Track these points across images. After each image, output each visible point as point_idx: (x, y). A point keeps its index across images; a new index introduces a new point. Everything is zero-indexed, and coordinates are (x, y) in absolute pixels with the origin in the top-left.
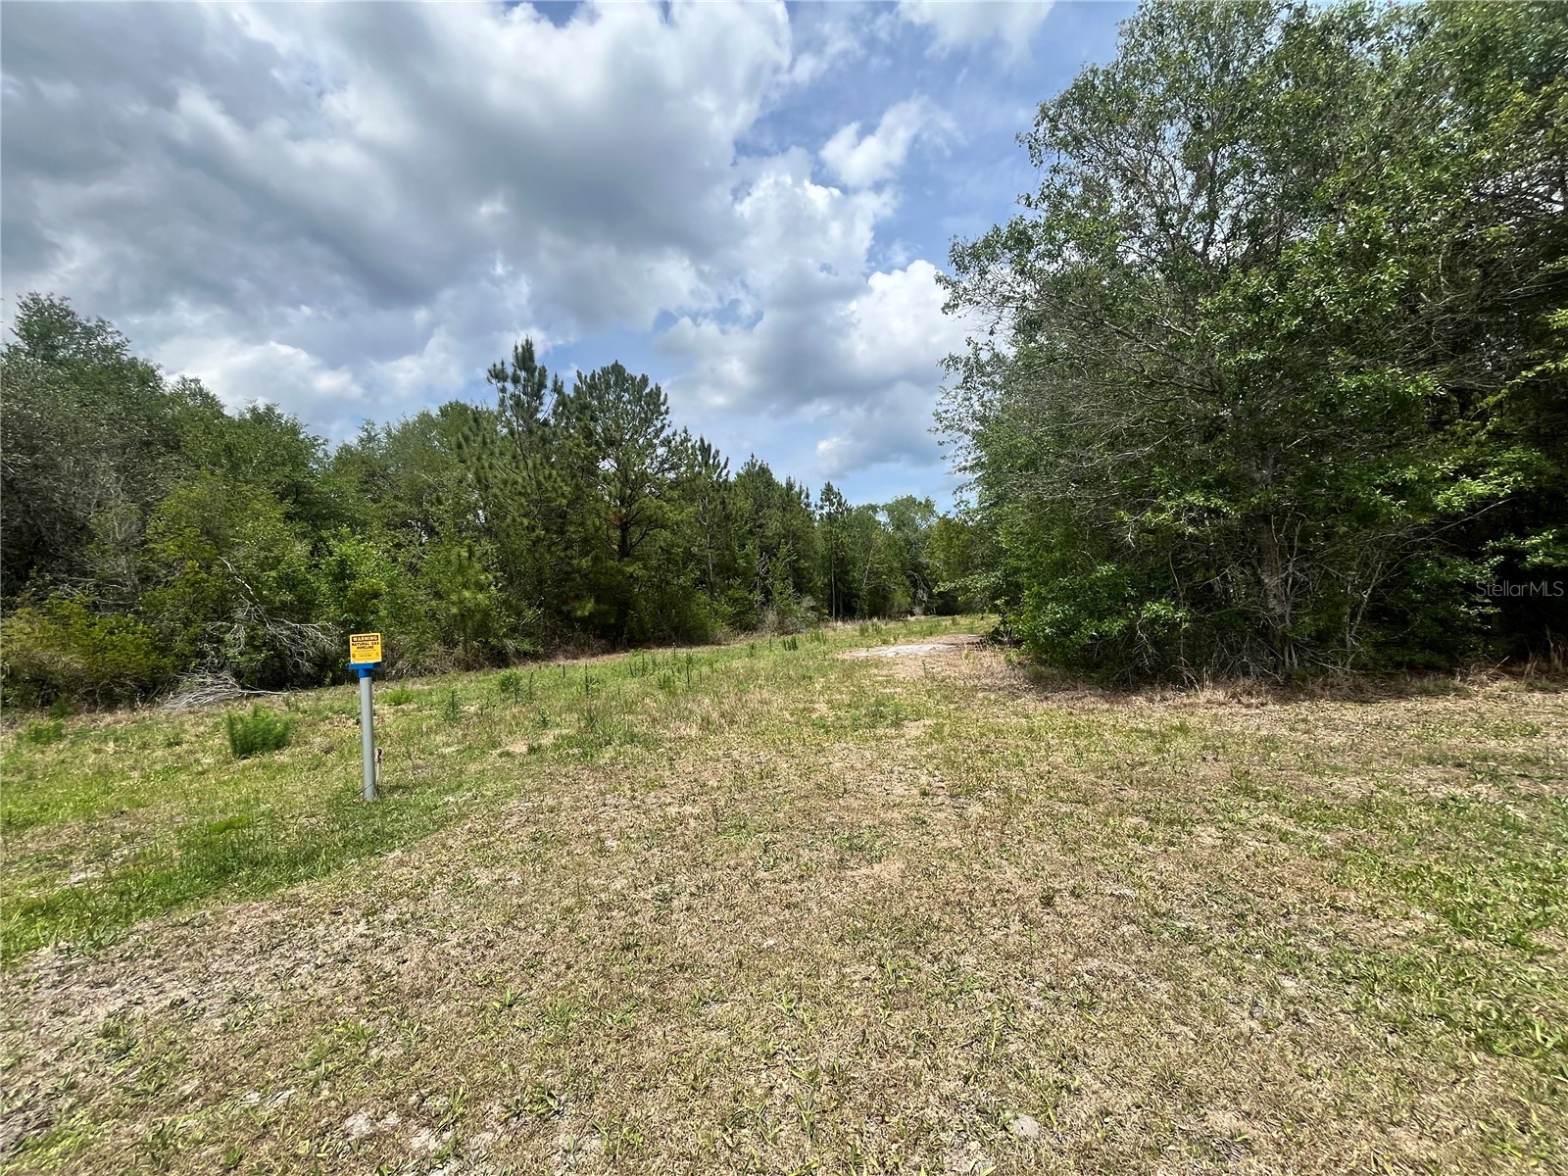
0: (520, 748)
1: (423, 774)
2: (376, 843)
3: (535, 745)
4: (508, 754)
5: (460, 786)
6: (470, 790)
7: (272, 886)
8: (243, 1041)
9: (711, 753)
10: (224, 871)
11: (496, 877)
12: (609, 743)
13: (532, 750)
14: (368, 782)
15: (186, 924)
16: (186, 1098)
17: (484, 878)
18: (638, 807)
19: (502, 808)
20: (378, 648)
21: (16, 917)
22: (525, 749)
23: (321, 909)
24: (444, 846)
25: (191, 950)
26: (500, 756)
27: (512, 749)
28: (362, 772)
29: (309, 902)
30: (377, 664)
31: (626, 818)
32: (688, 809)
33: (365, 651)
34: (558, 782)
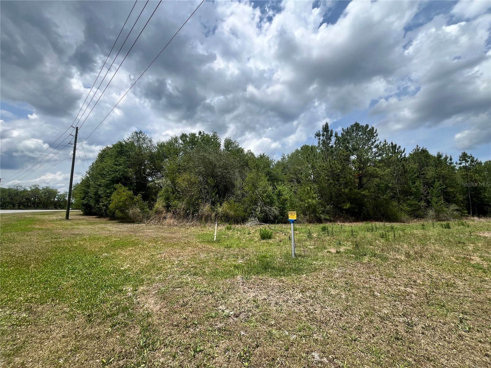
0: (333, 251)
1: (307, 253)
2: (298, 271)
3: (339, 251)
4: (329, 252)
5: (317, 259)
6: (321, 261)
7: (277, 276)
8: (281, 316)
9: (414, 268)
10: (266, 268)
11: (337, 293)
12: (365, 255)
13: (337, 252)
14: (293, 253)
15: (261, 279)
16: (272, 325)
17: (333, 292)
18: (385, 283)
19: (333, 270)
20: (296, 215)
22: (335, 251)
23: (289, 286)
24: (317, 277)
25: (264, 286)
26: (328, 252)
27: (331, 251)
28: (290, 248)
29: (286, 283)
30: (295, 220)
31: (382, 286)
32: (409, 289)
33: (292, 216)
34: (350, 266)
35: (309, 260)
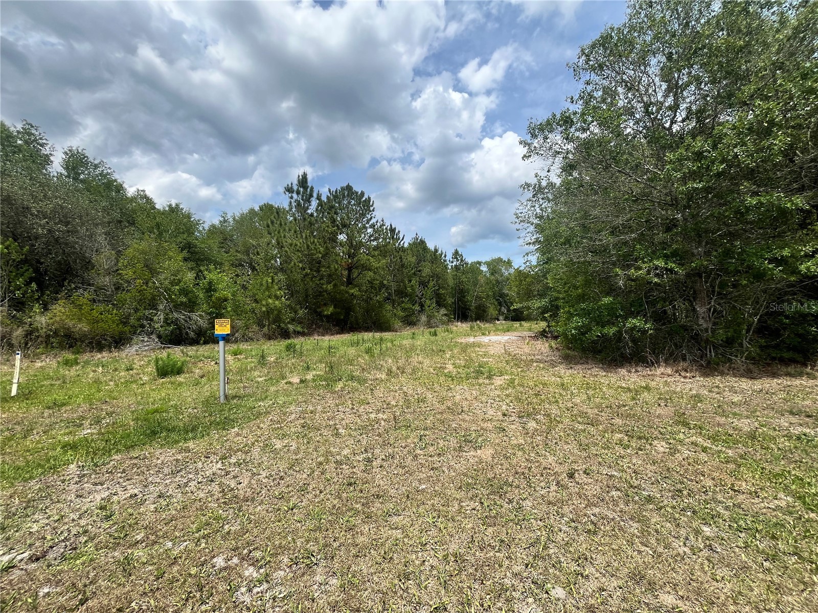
0: (296, 380)
1: (248, 391)
2: (225, 424)
3: (304, 379)
4: (290, 383)
5: (266, 397)
6: (271, 400)
7: (177, 442)
8: (164, 516)
9: (392, 388)
10: (154, 433)
11: (285, 444)
12: (340, 380)
13: (302, 381)
14: (222, 393)
15: (137, 458)
16: (138, 542)
17: (278, 445)
18: (355, 413)
19: (287, 410)
20: (229, 326)
21: (59, 449)
22: (298, 381)
23: (200, 455)
24: (259, 427)
25: (139, 470)
26: (286, 383)
27: (292, 380)
28: (219, 387)
29: (194, 451)
30: (228, 335)
31: (349, 418)
32: (381, 416)
33: (222, 328)
34: (315, 399)
35: (250, 403)
